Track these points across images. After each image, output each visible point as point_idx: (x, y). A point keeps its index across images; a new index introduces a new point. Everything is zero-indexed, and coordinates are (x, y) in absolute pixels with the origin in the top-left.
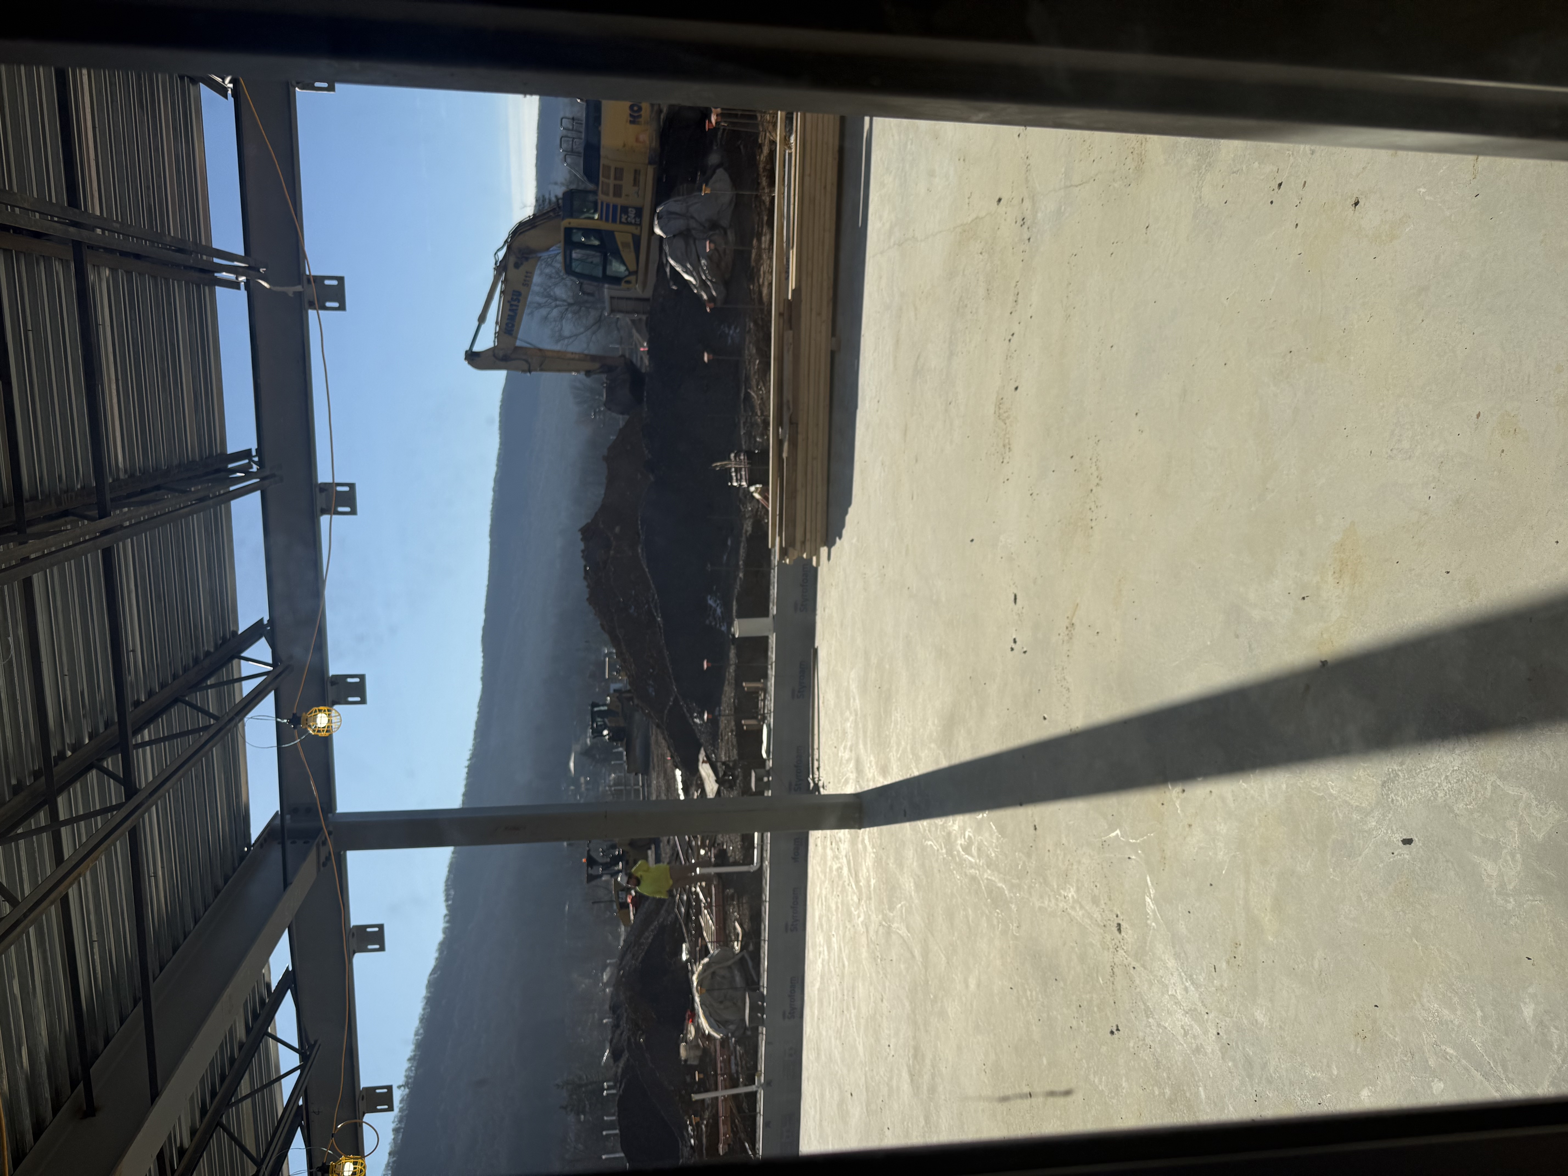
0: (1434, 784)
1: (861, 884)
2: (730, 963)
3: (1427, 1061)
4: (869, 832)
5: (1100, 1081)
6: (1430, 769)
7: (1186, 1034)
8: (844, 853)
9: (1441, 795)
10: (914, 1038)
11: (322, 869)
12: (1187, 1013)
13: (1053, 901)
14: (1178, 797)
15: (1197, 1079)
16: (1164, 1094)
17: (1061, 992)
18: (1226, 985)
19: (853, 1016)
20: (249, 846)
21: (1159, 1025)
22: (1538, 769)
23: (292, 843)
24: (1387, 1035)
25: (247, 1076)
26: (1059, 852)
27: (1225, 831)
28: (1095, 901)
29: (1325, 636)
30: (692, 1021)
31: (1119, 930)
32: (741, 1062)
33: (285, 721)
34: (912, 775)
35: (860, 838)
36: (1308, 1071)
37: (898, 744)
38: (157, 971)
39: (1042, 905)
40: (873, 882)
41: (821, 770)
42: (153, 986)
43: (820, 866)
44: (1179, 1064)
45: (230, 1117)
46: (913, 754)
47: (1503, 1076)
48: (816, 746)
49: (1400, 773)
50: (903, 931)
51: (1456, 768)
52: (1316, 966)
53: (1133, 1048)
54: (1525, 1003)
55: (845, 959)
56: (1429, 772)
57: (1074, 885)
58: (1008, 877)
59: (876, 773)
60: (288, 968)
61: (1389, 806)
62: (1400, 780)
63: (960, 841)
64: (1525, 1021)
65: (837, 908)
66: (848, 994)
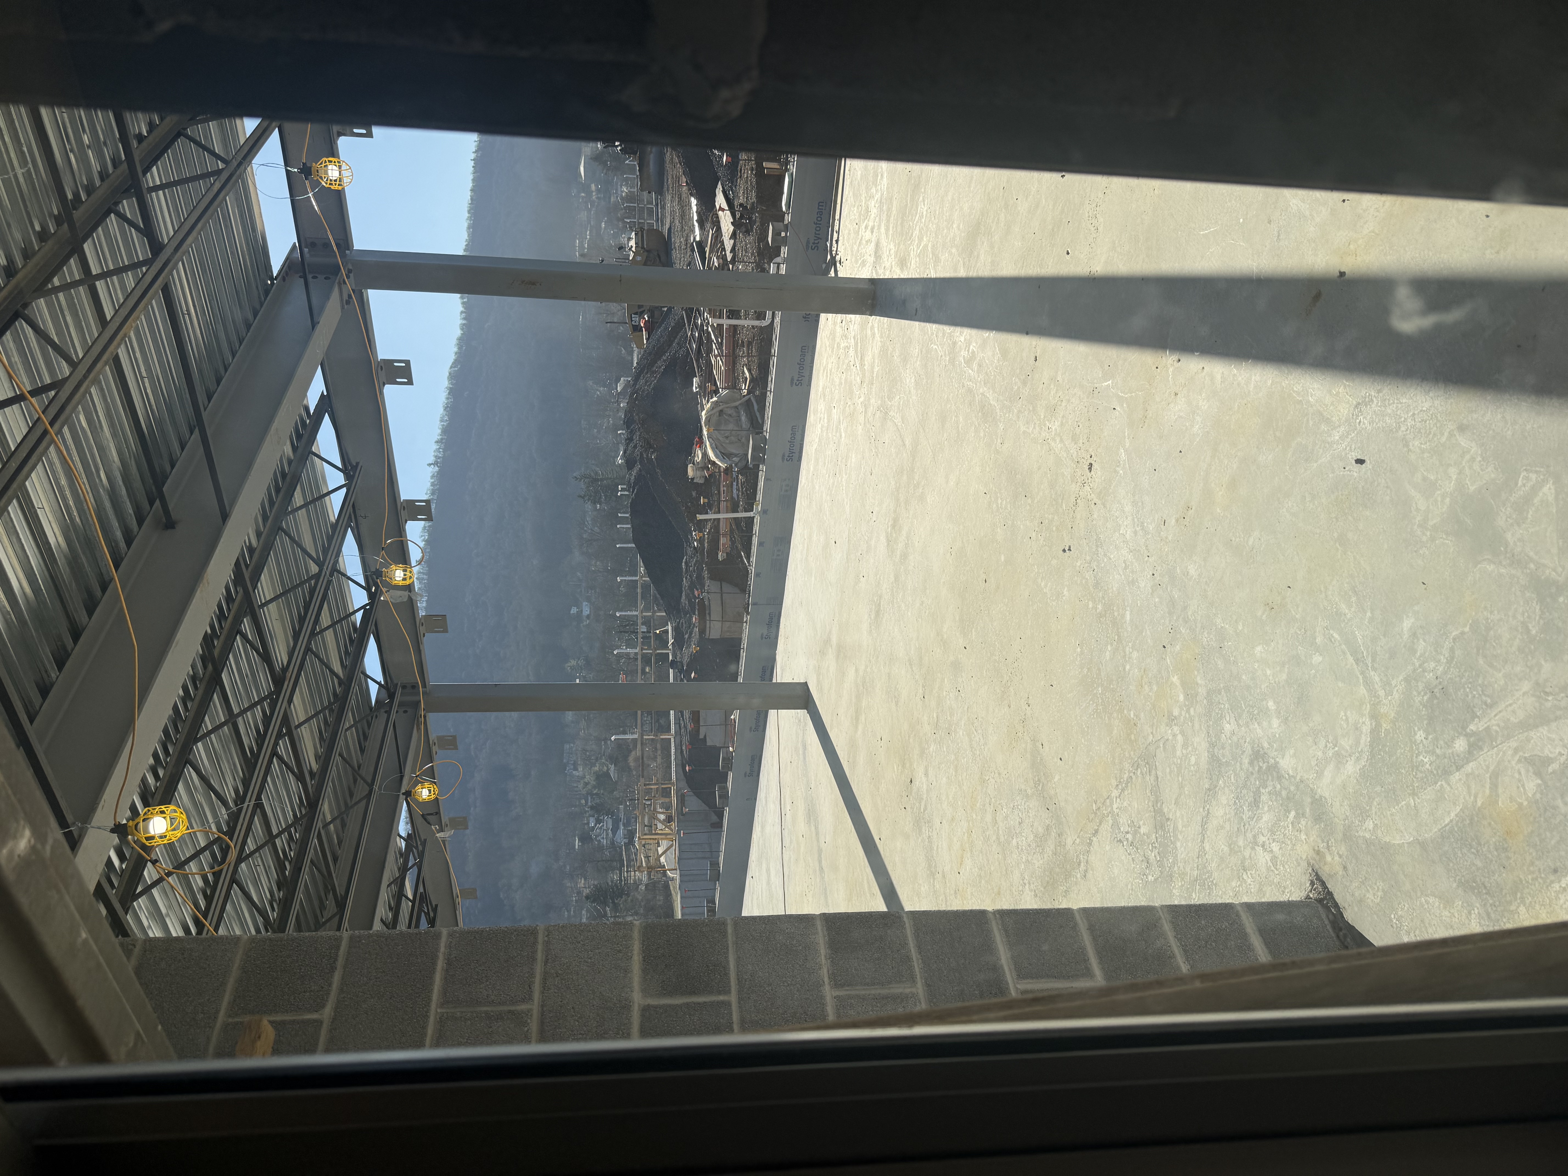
0: (1401, 418)
1: (866, 368)
2: (737, 403)
3: (1315, 639)
4: (880, 321)
5: (1046, 586)
6: (1401, 403)
7: (1126, 568)
8: (853, 334)
9: (1403, 429)
10: (895, 511)
11: (346, 306)
12: (1131, 552)
13: (1037, 428)
14: (1172, 365)
15: (1126, 604)
16: (1096, 609)
17: (1028, 507)
18: (1170, 538)
19: (843, 480)
20: (272, 279)
21: (1105, 555)
22: (1494, 430)
23: (313, 278)
24: (1290, 611)
25: (298, 487)
26: (1052, 386)
27: (1206, 407)
28: (1075, 439)
29: (1352, 246)
30: (700, 447)
31: (1090, 469)
32: (742, 489)
33: (296, 170)
34: (929, 276)
35: (870, 324)
36: (1218, 621)
37: (920, 239)
38: (206, 402)
39: (1027, 430)
40: (876, 369)
41: (840, 243)
42: (205, 415)
43: (828, 340)
44: (1114, 589)
45: (288, 523)
46: (933, 254)
47: (1370, 665)
48: (837, 217)
49: (1374, 399)
50: (898, 420)
51: (1424, 409)
52: (1250, 543)
53: (1080, 567)
54: (1408, 616)
55: (842, 430)
56: (1400, 406)
57: (1060, 419)
58: (1001, 398)
59: (893, 263)
60: (323, 392)
61: (1355, 426)
62: (1373, 406)
63: (964, 353)
64: (1402, 630)
65: (841, 383)
66: (841, 461)
